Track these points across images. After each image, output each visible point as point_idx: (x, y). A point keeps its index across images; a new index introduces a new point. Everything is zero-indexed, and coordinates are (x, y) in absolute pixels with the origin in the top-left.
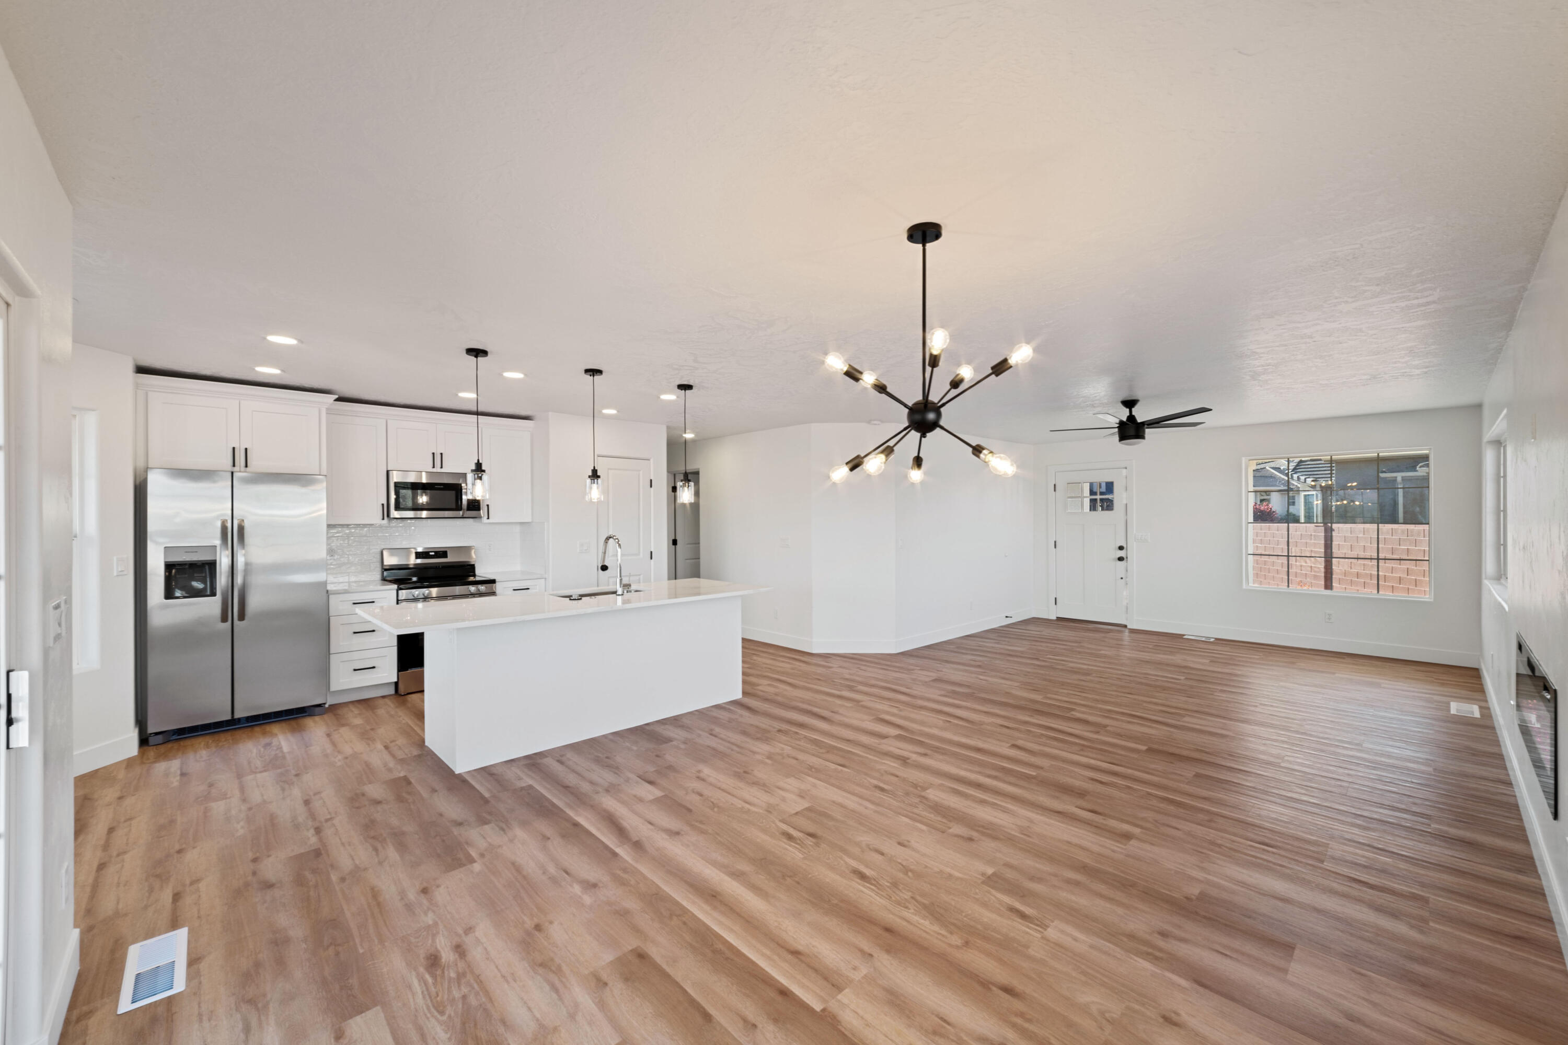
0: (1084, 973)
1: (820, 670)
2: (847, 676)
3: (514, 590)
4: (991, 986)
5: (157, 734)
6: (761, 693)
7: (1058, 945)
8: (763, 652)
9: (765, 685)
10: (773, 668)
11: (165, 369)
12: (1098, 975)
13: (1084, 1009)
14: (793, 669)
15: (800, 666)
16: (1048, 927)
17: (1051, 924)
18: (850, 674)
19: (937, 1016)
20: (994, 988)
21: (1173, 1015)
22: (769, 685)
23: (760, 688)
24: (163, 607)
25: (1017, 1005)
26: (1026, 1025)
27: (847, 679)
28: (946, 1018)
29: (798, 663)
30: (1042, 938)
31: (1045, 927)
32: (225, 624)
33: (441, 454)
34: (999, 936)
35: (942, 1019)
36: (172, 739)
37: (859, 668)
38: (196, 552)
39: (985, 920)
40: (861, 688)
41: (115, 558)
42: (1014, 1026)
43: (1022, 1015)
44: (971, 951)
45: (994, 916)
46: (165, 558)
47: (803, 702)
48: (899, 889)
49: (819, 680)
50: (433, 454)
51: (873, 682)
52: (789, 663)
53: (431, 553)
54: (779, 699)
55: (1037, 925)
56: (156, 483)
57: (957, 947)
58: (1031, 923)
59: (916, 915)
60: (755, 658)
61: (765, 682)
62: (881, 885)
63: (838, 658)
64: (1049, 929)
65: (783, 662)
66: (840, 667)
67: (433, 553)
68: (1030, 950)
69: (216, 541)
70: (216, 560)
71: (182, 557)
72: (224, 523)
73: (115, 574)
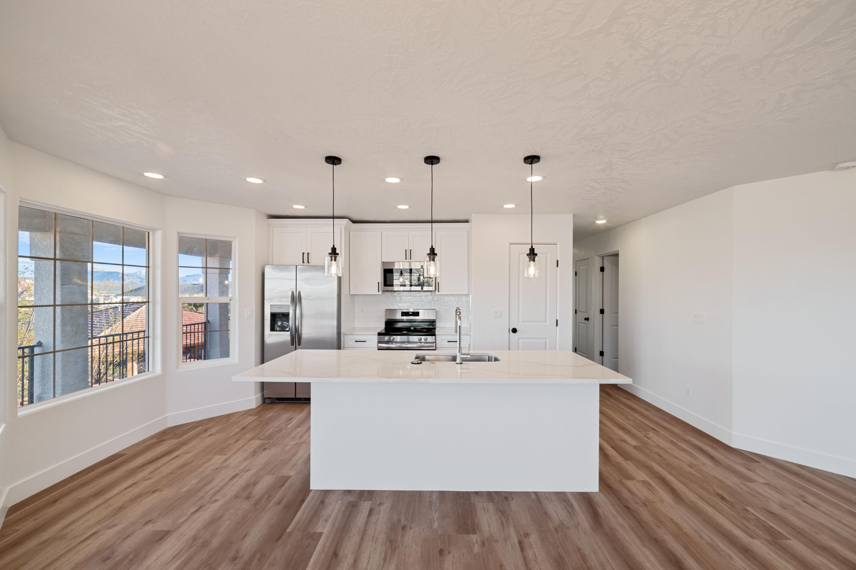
1: (731, 481)
2: (776, 509)
3: (448, 342)
5: (268, 398)
6: (625, 494)
8: (665, 428)
9: (639, 481)
10: (665, 456)
11: (277, 215)
14: (691, 466)
15: (704, 464)
18: (783, 506)
22: (644, 482)
23: (630, 484)
24: (270, 335)
27: (772, 514)
29: (703, 458)
32: (293, 346)
33: (411, 250)
36: (275, 402)
37: (802, 497)
38: (282, 308)
40: (794, 543)
41: (246, 309)
46: (271, 310)
47: (676, 537)
49: (723, 498)
50: (406, 250)
51: (825, 539)
52: (691, 454)
53: (410, 313)
54: (645, 514)
56: (269, 272)
60: (651, 434)
61: (641, 475)
63: (771, 467)
65: (684, 450)
66: (768, 484)
67: (411, 313)
69: (290, 303)
70: (289, 313)
71: (276, 310)
72: (293, 293)
73: (246, 318)
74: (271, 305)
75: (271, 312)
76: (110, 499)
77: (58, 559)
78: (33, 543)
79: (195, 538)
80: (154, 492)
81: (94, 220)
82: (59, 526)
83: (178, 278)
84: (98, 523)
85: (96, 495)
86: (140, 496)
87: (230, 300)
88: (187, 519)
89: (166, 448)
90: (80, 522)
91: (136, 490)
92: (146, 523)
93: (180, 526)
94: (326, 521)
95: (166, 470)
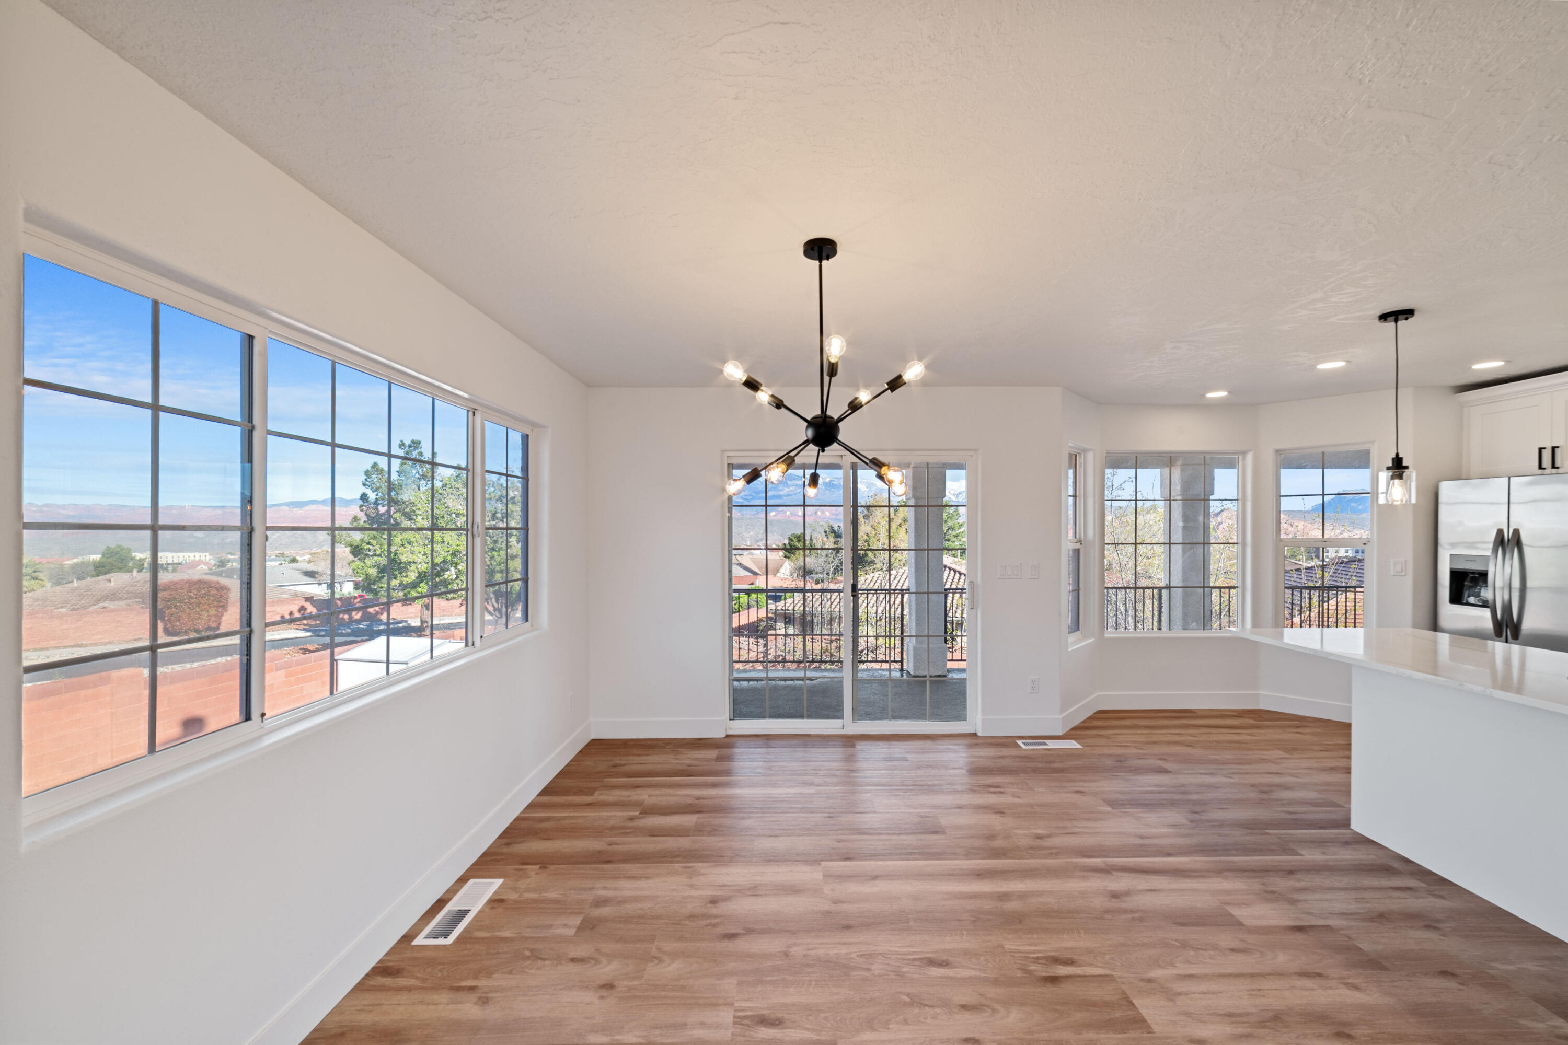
0: (683, 988)
4: (745, 932)
7: (715, 1005)
12: (672, 994)
13: (674, 956)
16: (735, 1023)
17: (733, 1030)
19: (761, 895)
20: (742, 932)
21: (605, 994)
24: (1450, 612)
25: (720, 930)
26: (708, 921)
28: (756, 897)
30: (732, 1004)
31: (738, 1021)
32: (1500, 637)
34: (769, 978)
35: (758, 895)
38: (1473, 561)
39: (792, 990)
41: (1394, 560)
42: (716, 917)
43: (714, 925)
44: (778, 950)
45: (788, 1000)
46: (1451, 564)
48: (891, 971)
55: (745, 1017)
56: (1449, 491)
57: (789, 946)
58: (751, 1016)
59: (847, 954)
62: (908, 964)
64: (731, 1020)
68: (735, 982)
69: (1491, 551)
70: (1487, 571)
71: (1462, 566)
72: (1500, 532)
73: (1392, 573)
74: (1451, 555)
75: (1451, 569)
76: (1153, 734)
77: (1098, 746)
78: (1094, 732)
79: (1183, 786)
80: (1188, 746)
81: (1171, 455)
82: (1111, 732)
83: (1279, 512)
84: (1134, 742)
85: (1147, 727)
86: (1176, 743)
87: (1365, 544)
88: (1191, 774)
89: (1237, 723)
90: (1124, 736)
91: (1177, 738)
92: (1160, 759)
93: (1180, 774)
94: (1324, 853)
95: (1214, 738)
